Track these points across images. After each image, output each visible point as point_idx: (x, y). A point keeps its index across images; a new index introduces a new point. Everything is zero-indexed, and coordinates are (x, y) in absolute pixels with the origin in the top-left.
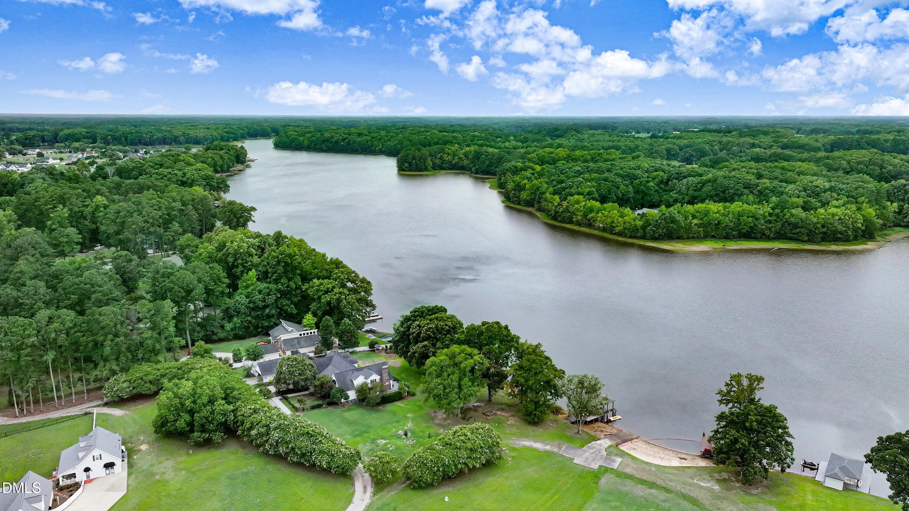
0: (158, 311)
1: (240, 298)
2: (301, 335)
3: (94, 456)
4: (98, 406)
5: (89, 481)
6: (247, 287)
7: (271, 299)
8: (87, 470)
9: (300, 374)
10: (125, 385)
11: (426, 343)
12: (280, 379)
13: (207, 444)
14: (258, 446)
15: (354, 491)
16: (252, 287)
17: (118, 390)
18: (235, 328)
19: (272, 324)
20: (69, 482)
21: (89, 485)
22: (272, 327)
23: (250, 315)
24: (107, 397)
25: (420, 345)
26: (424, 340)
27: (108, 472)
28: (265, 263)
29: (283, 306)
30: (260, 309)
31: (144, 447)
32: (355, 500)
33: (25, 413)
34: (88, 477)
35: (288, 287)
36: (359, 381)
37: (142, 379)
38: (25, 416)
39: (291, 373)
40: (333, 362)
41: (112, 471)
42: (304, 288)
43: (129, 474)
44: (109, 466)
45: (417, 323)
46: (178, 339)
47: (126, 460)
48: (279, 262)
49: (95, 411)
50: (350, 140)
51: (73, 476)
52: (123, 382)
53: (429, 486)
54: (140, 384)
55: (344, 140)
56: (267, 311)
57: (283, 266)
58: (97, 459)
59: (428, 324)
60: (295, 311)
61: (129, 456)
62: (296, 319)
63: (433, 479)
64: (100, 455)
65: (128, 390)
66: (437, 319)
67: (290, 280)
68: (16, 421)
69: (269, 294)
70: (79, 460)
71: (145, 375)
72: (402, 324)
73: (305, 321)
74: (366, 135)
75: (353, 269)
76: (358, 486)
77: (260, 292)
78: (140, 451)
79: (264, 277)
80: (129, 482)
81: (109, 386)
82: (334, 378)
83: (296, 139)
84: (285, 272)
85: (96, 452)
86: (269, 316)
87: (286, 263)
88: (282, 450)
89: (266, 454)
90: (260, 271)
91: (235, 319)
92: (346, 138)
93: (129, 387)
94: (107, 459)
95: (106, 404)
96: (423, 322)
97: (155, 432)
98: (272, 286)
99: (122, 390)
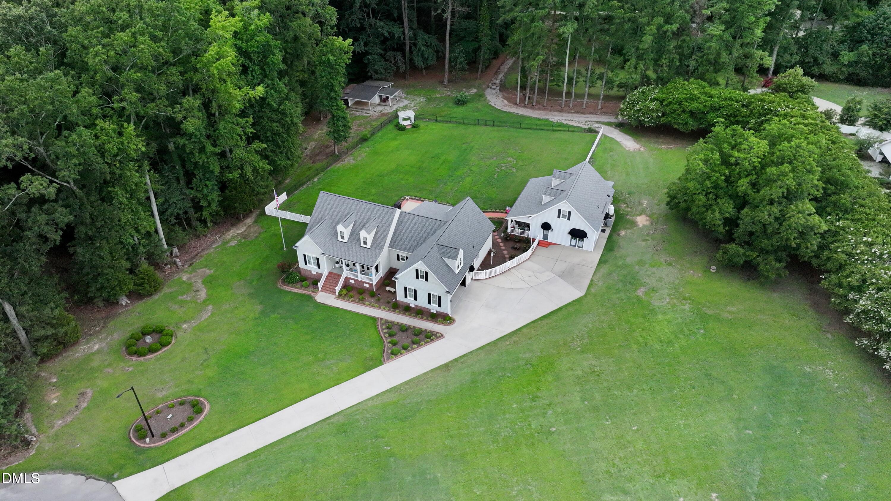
3: (560, 211)
4: (609, 124)
5: (544, 243)
8: (546, 227)
10: (654, 105)
13: (748, 271)
14: (857, 332)
17: (641, 109)
20: (519, 232)
21: (543, 251)
24: (623, 116)
27: (574, 242)
31: (642, 221)
33: (526, 103)
34: (545, 237)
37: (680, 104)
38: (525, 106)
41: (580, 243)
43: (602, 262)
44: (578, 234)
46: (760, 52)
47: (608, 231)
49: (603, 130)
51: (525, 226)
52: (653, 100)
54: (675, 111)
58: (564, 216)
61: (615, 229)
64: (570, 213)
65: (655, 115)
68: (513, 110)
70: (541, 206)
71: (687, 100)
78: (634, 224)
80: (596, 277)
81: (631, 100)
85: (565, 206)
93: (657, 111)
94: (579, 223)
95: (620, 126)
99: (647, 111)
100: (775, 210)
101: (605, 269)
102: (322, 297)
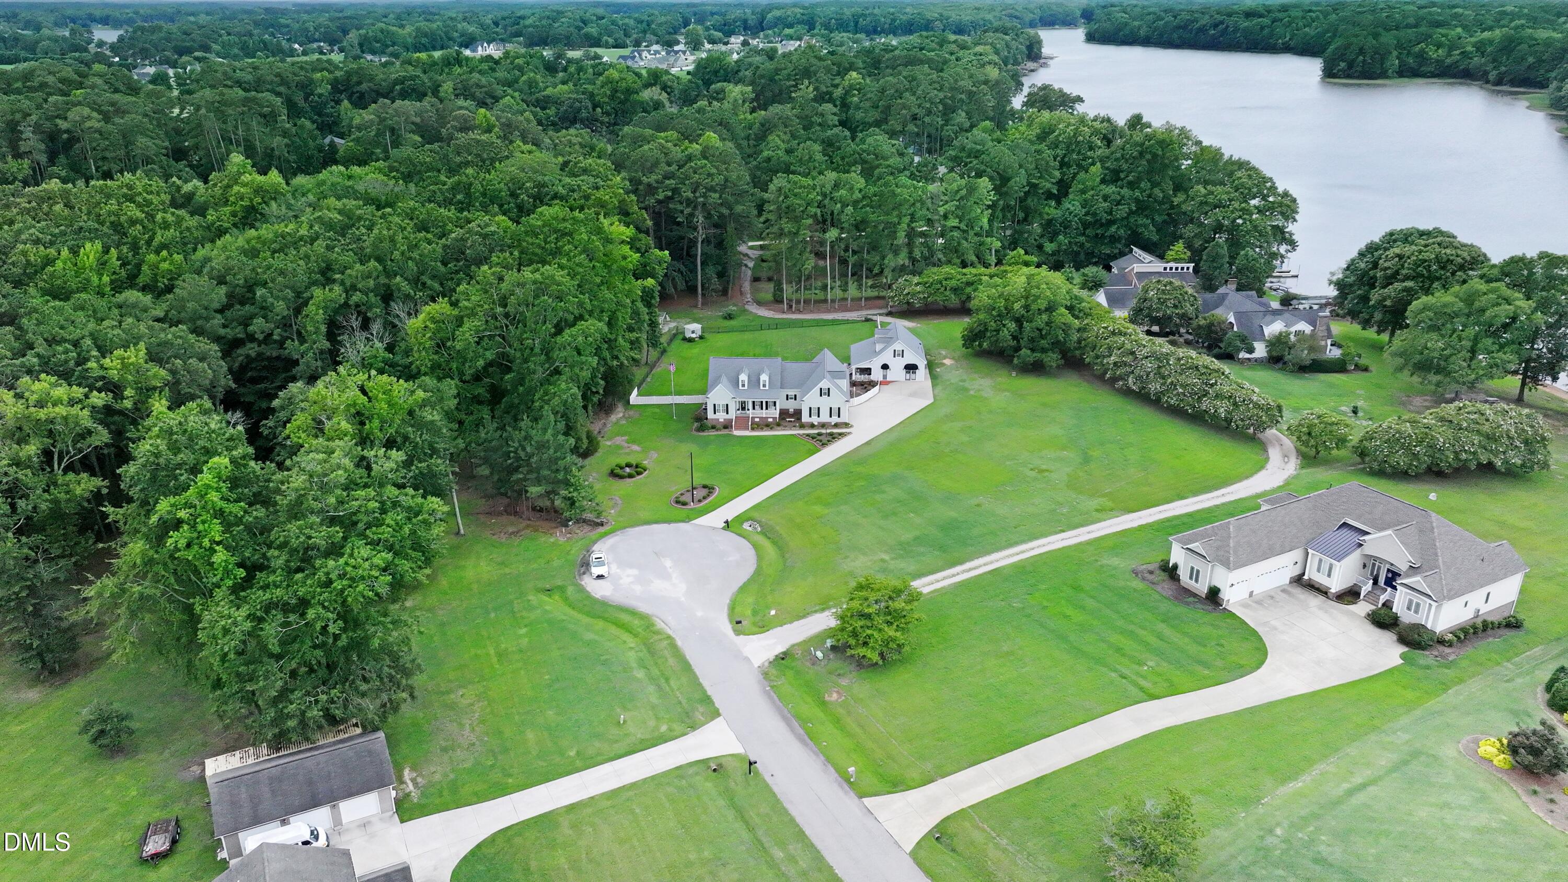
0: (971, 190)
1: (1073, 205)
2: (1165, 269)
3: (894, 350)
4: (880, 315)
5: (885, 383)
6: (1083, 192)
7: (1122, 211)
8: (885, 367)
9: (1175, 306)
10: (918, 288)
11: (1410, 284)
12: (1141, 310)
13: (1036, 369)
14: (1114, 380)
15: (1267, 459)
16: (1092, 192)
17: (908, 294)
18: (1059, 251)
19: (1117, 251)
20: (863, 378)
21: (884, 387)
22: (1115, 257)
23: (1084, 234)
24: (893, 303)
25: (1398, 286)
26: (1407, 278)
27: (908, 376)
28: (1118, 155)
29: (1137, 226)
30: (1102, 225)
31: (947, 362)
32: (1270, 466)
33: (793, 310)
34: (885, 377)
35: (1149, 196)
36: (1274, 328)
37: (941, 283)
38: (795, 313)
39: (1162, 302)
40: (1226, 302)
41: (913, 376)
42: (1176, 201)
43: (934, 385)
44: (911, 368)
45: (1397, 251)
46: (989, 239)
47: (929, 368)
48: (1141, 154)
49: (878, 319)
50: (1227, 27)
51: (868, 371)
52: (917, 284)
53: (1401, 475)
54: (938, 290)
55: (1215, 26)
56: (1113, 229)
57: (1148, 161)
58: (899, 355)
59: (1420, 252)
60: (1155, 238)
62: (1157, 250)
63: (1411, 464)
64: (902, 350)
65: (921, 297)
66: (1439, 244)
67: (1155, 185)
69: (1118, 203)
70: (876, 354)
71: (945, 280)
72: (1362, 254)
73: (1170, 254)
74: (1261, 16)
75: (1268, 175)
76: (1274, 453)
77: (1105, 198)
78: (944, 364)
79: (1113, 177)
80: (935, 393)
81: (897, 287)
82: (1232, 319)
83: (1126, 24)
84: (1150, 172)
85: (898, 346)
86: (1114, 239)
87: (1155, 156)
88: (1154, 387)
89: (1127, 393)
90: (1107, 168)
91: (1061, 237)
92: (1222, 23)
93: (923, 293)
94: (910, 359)
95: (890, 314)
96: (1408, 249)
97: (964, 345)
98: (1125, 192)
99: (914, 295)
100: (1045, 317)
101: (939, 388)
102: (737, 433)
